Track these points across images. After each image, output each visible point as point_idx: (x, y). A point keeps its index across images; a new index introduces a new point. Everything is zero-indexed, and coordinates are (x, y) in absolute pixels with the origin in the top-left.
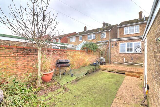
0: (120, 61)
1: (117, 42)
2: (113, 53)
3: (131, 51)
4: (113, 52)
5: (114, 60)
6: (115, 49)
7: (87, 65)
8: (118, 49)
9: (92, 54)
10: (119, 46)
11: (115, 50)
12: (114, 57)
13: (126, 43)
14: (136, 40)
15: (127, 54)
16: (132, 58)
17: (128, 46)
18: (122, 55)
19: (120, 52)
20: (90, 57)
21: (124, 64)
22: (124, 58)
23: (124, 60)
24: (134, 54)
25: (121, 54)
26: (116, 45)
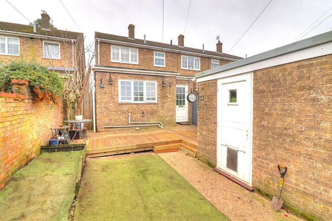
0: (120, 121)
1: (113, 77)
2: (103, 104)
3: (142, 99)
4: (104, 100)
5: (106, 120)
6: (107, 92)
7: (33, 155)
8: (116, 94)
9: (44, 107)
10: (117, 87)
11: (107, 95)
12: (105, 113)
13: (132, 82)
14: (150, 77)
15: (134, 106)
16: (143, 113)
17: (135, 88)
18: (125, 108)
19: (120, 101)
20: (41, 121)
21: (129, 128)
22: (130, 115)
23: (130, 119)
24: (147, 106)
25: (121, 106)
26: (111, 82)
